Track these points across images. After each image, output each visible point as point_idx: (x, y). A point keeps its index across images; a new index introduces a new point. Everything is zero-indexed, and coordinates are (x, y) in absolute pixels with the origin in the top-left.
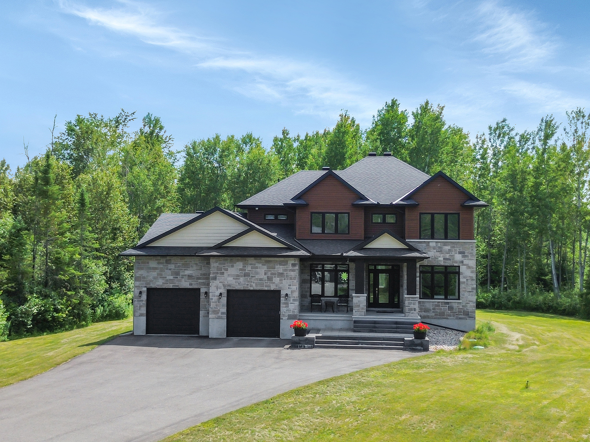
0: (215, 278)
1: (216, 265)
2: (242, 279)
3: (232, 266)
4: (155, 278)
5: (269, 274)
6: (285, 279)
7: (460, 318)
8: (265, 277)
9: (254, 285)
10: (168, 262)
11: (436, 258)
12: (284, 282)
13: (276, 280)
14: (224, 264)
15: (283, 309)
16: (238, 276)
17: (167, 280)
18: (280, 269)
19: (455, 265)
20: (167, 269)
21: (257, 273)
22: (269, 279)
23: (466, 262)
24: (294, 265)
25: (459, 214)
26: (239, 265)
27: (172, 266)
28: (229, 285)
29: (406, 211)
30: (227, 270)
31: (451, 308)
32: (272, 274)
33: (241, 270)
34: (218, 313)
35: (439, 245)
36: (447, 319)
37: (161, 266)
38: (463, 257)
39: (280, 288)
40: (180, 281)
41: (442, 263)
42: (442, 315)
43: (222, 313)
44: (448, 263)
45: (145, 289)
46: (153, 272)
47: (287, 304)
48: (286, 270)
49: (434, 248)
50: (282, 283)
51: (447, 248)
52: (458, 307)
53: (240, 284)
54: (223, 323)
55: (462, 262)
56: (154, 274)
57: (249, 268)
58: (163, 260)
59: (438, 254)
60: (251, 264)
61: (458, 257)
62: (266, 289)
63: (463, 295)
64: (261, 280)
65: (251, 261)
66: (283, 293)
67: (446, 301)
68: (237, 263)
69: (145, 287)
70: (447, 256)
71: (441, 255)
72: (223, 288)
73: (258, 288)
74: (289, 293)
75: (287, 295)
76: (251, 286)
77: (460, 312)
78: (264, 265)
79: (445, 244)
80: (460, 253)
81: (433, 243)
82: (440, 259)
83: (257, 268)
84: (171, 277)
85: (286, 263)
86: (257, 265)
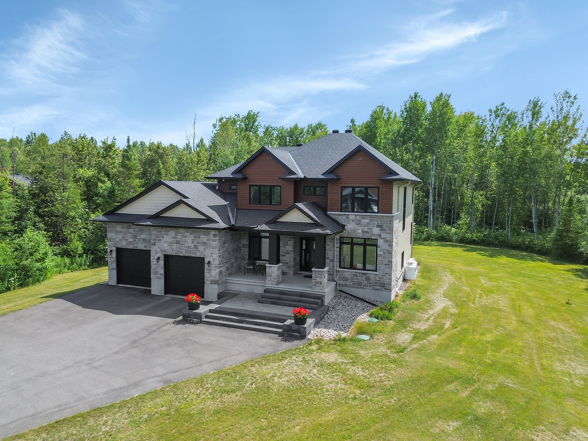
0: (154, 244)
1: (155, 232)
2: (174, 246)
3: (167, 234)
4: (121, 240)
5: (195, 243)
6: (208, 248)
7: (376, 289)
8: (192, 245)
9: (184, 251)
10: (129, 227)
11: (355, 231)
12: (207, 250)
13: (201, 248)
14: (161, 232)
15: (207, 275)
16: (171, 243)
17: (129, 242)
18: (204, 238)
19: (373, 238)
20: (129, 233)
21: (186, 242)
22: (196, 247)
23: (383, 235)
24: (215, 236)
25: (378, 188)
26: (172, 233)
27: (131, 231)
28: (165, 251)
29: (329, 184)
30: (163, 237)
31: (368, 279)
32: (198, 243)
33: (173, 238)
34: (157, 274)
35: (358, 218)
36: (364, 288)
37: (124, 230)
38: (381, 230)
39: (204, 255)
40: (138, 243)
41: (360, 236)
42: (359, 285)
43: (161, 274)
44: (366, 236)
45: (114, 248)
46: (119, 234)
47: (210, 270)
48: (208, 240)
49: (353, 221)
50: (205, 251)
51: (366, 221)
52: (374, 278)
53: (173, 250)
54: (162, 282)
55: (380, 235)
56: (120, 236)
57: (179, 236)
58: (125, 225)
59: (357, 227)
60: (181, 233)
61: (376, 231)
62: (193, 255)
63: (380, 267)
64: (189, 247)
65: (181, 230)
66: (206, 260)
67: (363, 272)
68: (171, 232)
69: (114, 246)
70: (366, 229)
71: (360, 228)
72: (160, 252)
73: (187, 255)
74: (211, 261)
75: (209, 262)
76: (182, 252)
77: (377, 283)
78: (192, 234)
79: (364, 217)
80: (378, 226)
81: (352, 215)
82: (358, 231)
83: (186, 237)
84: (132, 240)
85: (209, 234)
86: (186, 234)
